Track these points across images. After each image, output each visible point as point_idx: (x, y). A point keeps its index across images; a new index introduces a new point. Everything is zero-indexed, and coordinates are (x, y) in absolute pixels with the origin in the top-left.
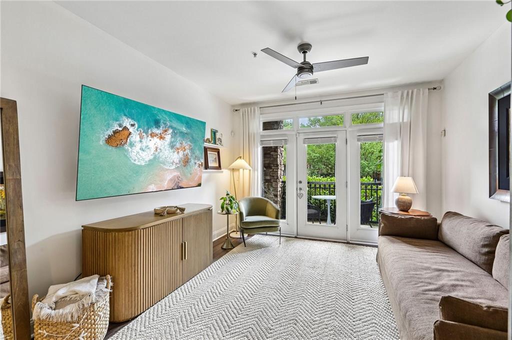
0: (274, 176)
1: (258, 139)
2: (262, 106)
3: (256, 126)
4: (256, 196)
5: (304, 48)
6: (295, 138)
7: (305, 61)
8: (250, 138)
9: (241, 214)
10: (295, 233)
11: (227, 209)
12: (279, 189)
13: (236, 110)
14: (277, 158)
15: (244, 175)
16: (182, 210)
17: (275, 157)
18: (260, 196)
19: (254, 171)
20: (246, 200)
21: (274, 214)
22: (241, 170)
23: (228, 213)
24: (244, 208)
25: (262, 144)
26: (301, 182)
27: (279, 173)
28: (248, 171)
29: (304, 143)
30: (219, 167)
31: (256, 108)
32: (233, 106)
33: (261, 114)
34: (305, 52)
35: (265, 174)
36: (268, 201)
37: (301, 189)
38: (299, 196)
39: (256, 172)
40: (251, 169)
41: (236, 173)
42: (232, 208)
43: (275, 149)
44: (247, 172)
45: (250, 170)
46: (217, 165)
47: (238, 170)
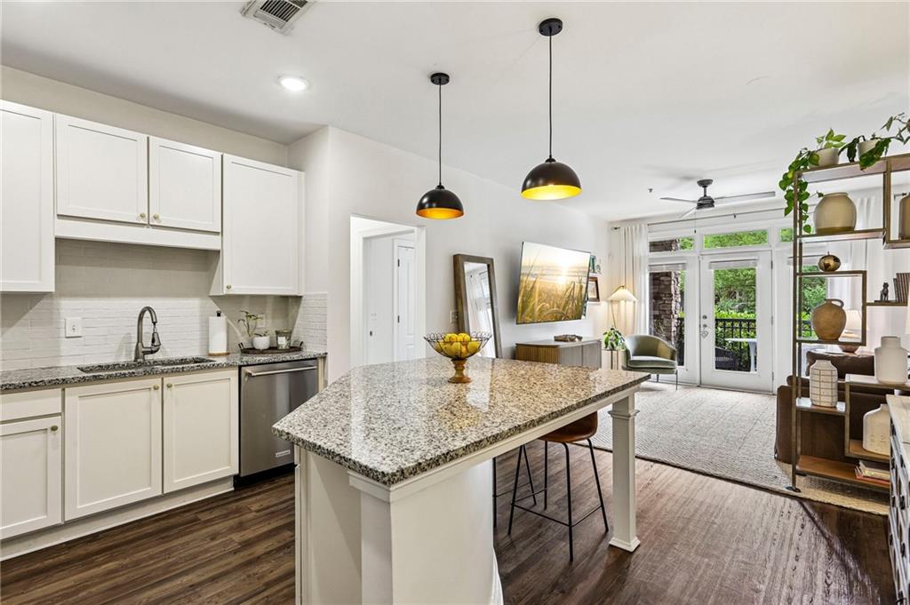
0: (665, 311)
1: (646, 263)
2: (651, 223)
3: (642, 248)
4: (642, 334)
5: (704, 184)
6: (697, 260)
7: (705, 196)
8: (634, 263)
9: (627, 352)
10: (698, 381)
11: (612, 345)
12: (674, 329)
13: (616, 228)
14: (670, 284)
15: (627, 308)
16: (580, 338)
17: (667, 283)
18: (647, 334)
19: (640, 302)
20: (631, 337)
21: (669, 355)
22: (622, 302)
23: (613, 349)
24: (630, 346)
25: (650, 269)
26: (705, 317)
27: (673, 305)
28: (632, 303)
29: (710, 268)
30: (598, 299)
31: (643, 226)
32: (611, 223)
33: (649, 232)
34: (705, 187)
35: (654, 307)
36: (659, 340)
37: (705, 326)
38: (703, 335)
39: (643, 305)
40: (635, 299)
41: (615, 306)
42: (617, 344)
43: (668, 275)
44: (630, 305)
45: (634, 302)
46: (595, 297)
47: (618, 301)
